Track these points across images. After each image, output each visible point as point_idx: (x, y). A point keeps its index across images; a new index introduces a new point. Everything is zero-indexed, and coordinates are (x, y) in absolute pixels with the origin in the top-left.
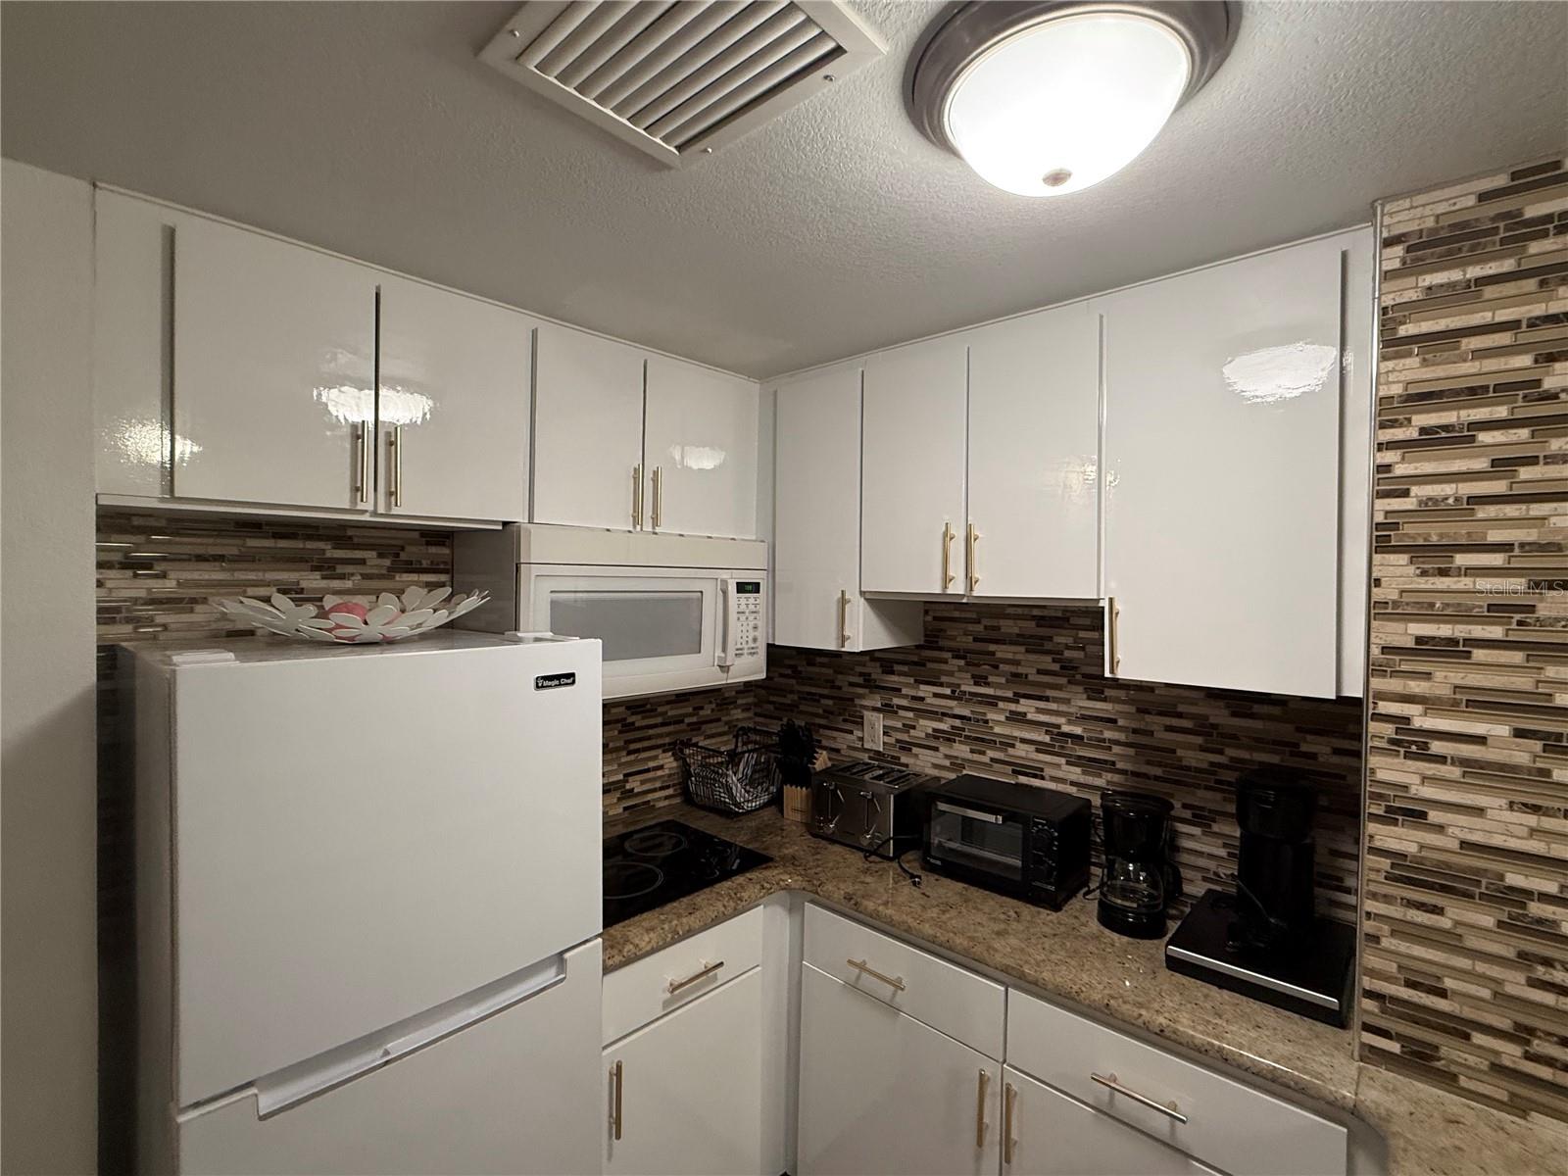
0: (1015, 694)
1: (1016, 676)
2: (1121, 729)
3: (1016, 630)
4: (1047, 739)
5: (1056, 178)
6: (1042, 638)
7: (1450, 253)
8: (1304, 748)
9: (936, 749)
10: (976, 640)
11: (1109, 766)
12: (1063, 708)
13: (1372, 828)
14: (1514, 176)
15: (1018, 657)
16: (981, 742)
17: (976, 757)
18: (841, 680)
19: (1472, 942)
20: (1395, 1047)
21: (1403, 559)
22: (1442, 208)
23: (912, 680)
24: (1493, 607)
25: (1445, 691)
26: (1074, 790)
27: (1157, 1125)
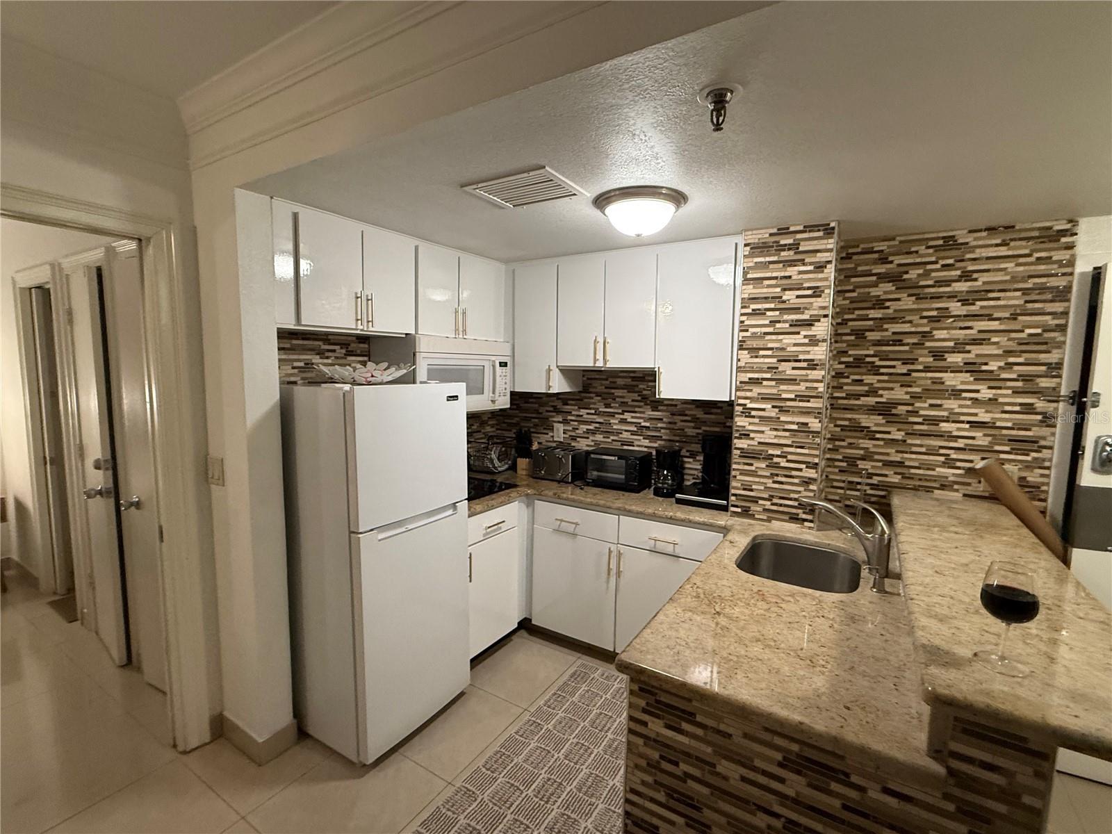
0: (623, 411)
1: (623, 403)
2: (664, 423)
3: (623, 383)
4: (635, 429)
5: (638, 236)
6: (635, 386)
7: (761, 252)
9: (588, 438)
10: (606, 388)
11: (659, 438)
12: (642, 415)
13: (735, 441)
14: (779, 230)
15: (624, 395)
16: (607, 433)
17: (606, 440)
18: (542, 410)
19: (760, 473)
20: (739, 510)
21: (746, 352)
22: (760, 236)
23: (577, 408)
24: (768, 368)
25: (756, 395)
26: (646, 449)
27: (670, 549)
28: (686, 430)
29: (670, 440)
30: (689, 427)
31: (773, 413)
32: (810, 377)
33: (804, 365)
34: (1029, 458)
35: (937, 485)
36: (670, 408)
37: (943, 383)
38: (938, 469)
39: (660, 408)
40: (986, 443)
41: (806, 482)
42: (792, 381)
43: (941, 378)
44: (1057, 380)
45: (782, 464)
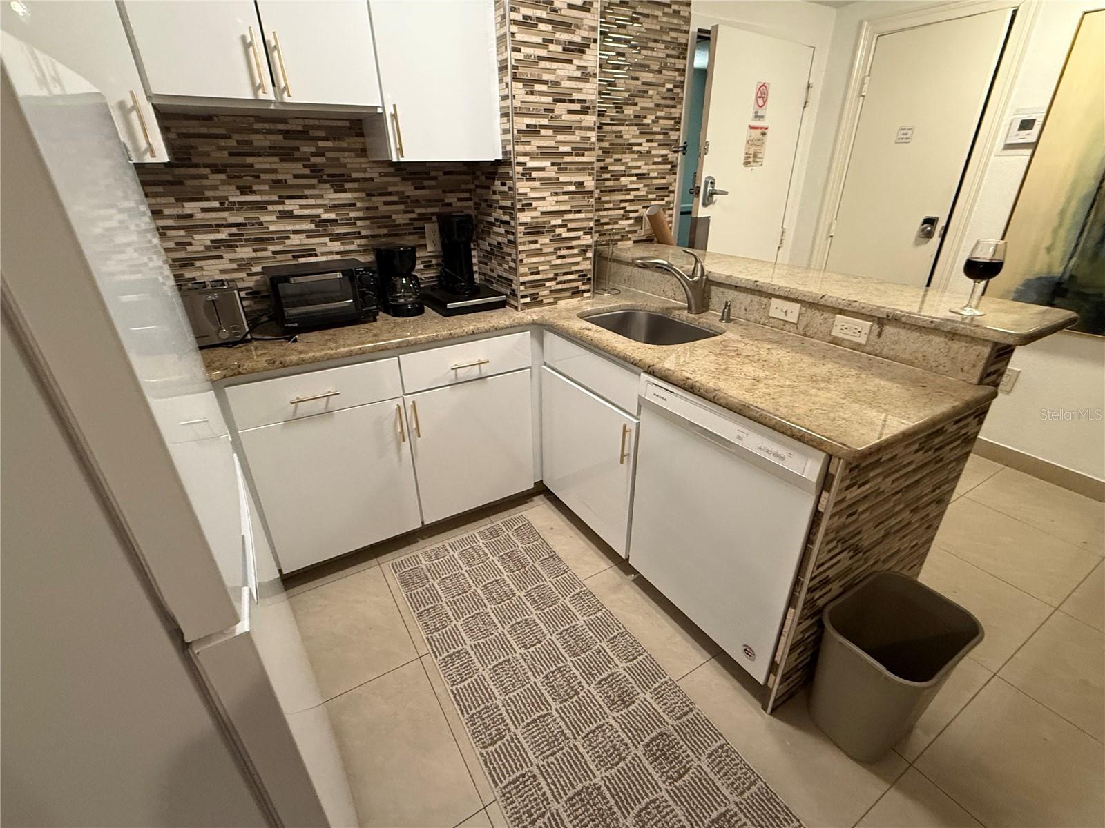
0: (280, 197)
1: (277, 184)
2: (359, 209)
3: (267, 144)
4: (312, 227)
8: (447, 201)
9: (221, 257)
10: (231, 154)
11: (357, 236)
12: (319, 202)
13: (519, 215)
15: (274, 166)
16: (260, 242)
17: (260, 254)
19: (545, 250)
20: (528, 300)
21: (521, 85)
23: (172, 200)
24: (545, 110)
25: (535, 149)
26: (338, 257)
27: (475, 372)
28: (394, 217)
29: (373, 236)
30: (396, 212)
31: (551, 173)
32: (583, 124)
33: (577, 107)
34: (664, 203)
35: (619, 237)
36: (366, 185)
37: (621, 137)
38: (620, 222)
39: (347, 185)
40: (644, 193)
41: (584, 251)
42: (566, 129)
43: (621, 132)
44: (678, 133)
45: (564, 235)
